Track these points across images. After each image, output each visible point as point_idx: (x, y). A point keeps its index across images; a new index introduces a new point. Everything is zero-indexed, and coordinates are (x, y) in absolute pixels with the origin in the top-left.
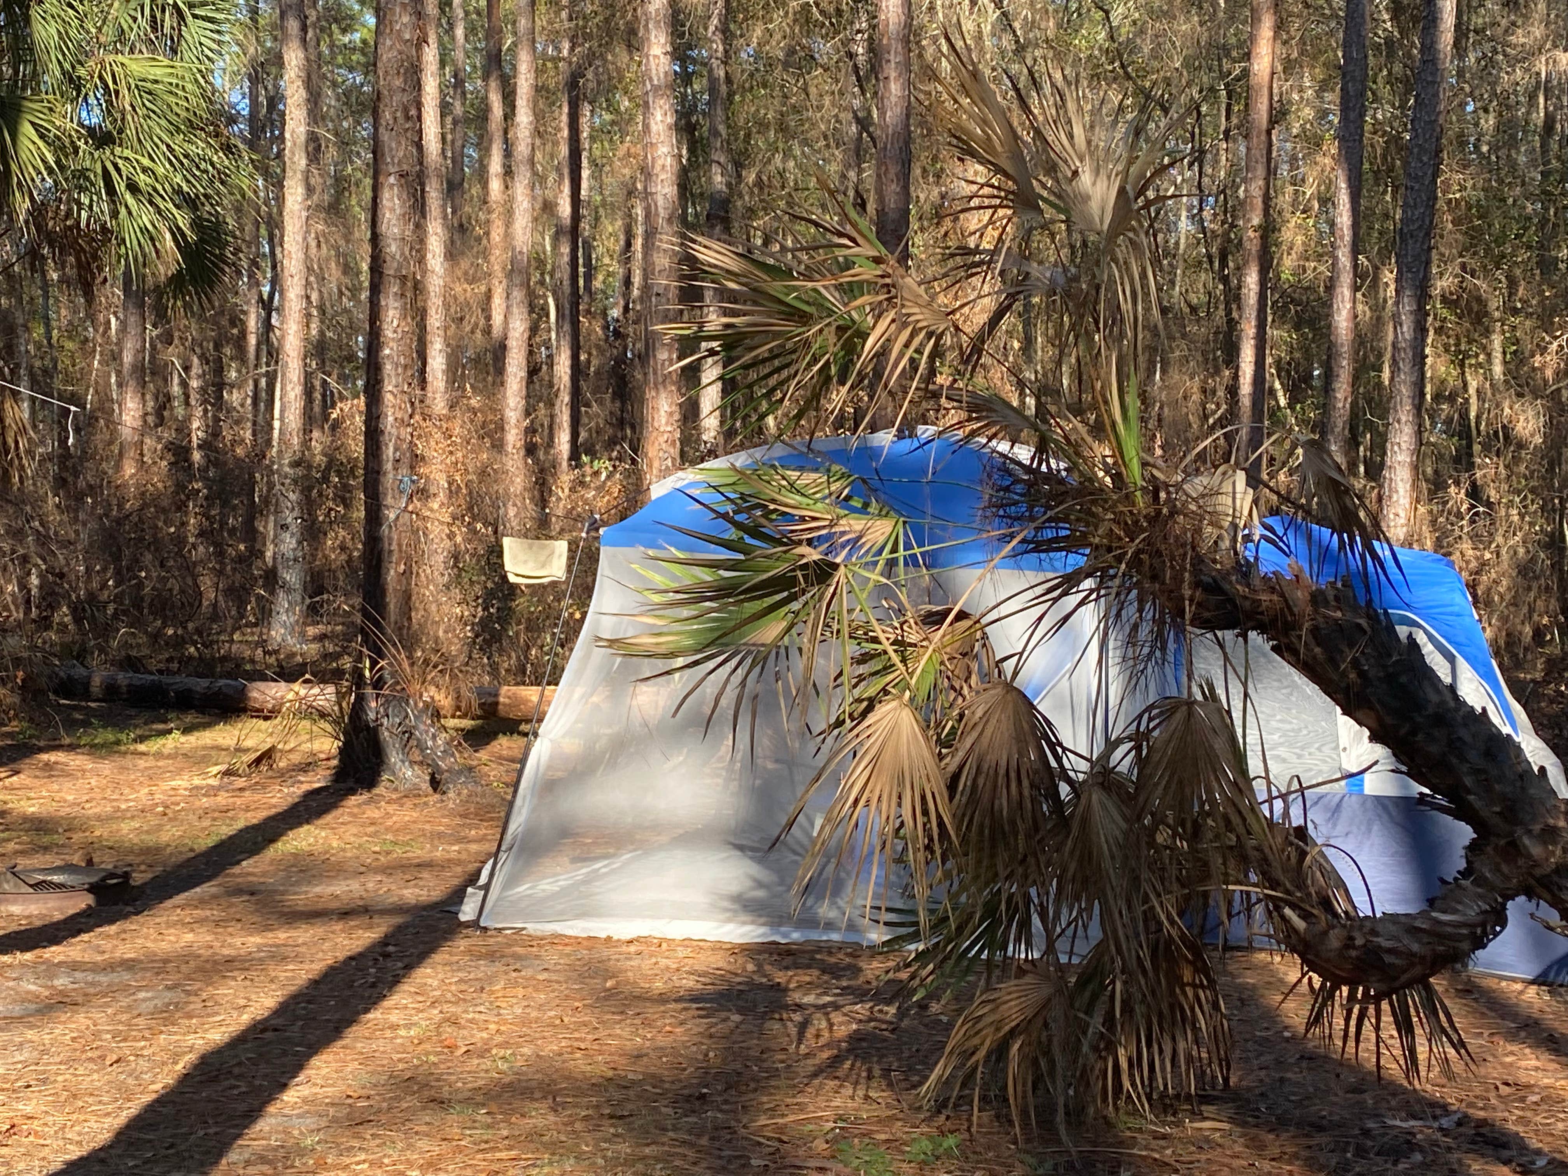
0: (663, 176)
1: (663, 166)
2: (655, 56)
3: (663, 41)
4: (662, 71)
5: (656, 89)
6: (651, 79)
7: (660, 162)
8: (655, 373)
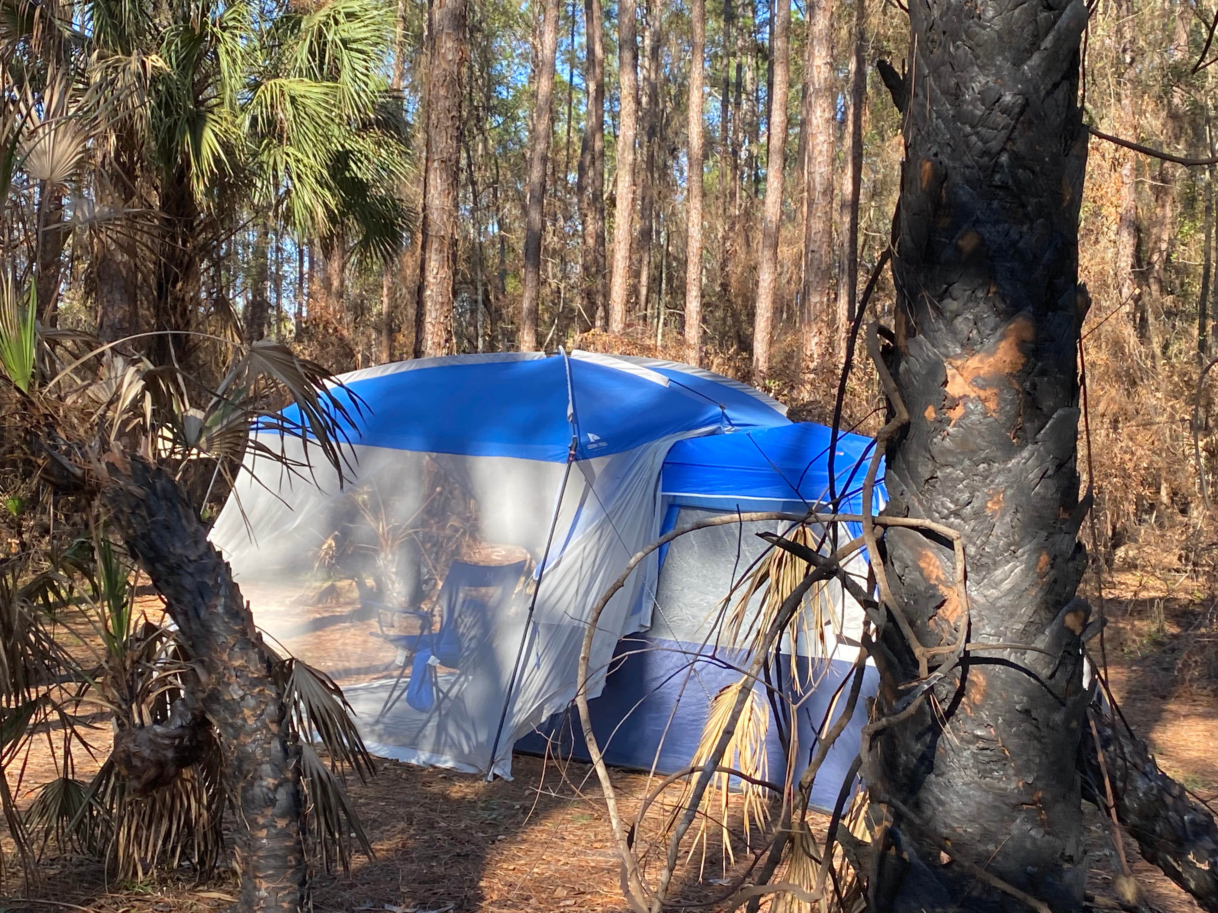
0: (820, 159)
1: (821, 151)
2: (817, 66)
3: (824, 54)
4: (822, 77)
5: (817, 91)
6: (813, 84)
7: (818, 148)
8: (809, 313)
